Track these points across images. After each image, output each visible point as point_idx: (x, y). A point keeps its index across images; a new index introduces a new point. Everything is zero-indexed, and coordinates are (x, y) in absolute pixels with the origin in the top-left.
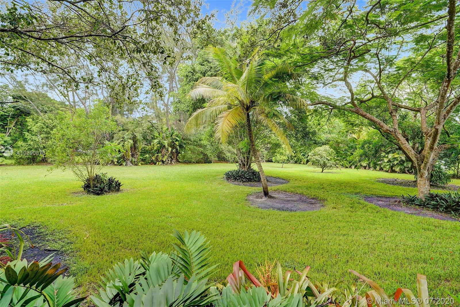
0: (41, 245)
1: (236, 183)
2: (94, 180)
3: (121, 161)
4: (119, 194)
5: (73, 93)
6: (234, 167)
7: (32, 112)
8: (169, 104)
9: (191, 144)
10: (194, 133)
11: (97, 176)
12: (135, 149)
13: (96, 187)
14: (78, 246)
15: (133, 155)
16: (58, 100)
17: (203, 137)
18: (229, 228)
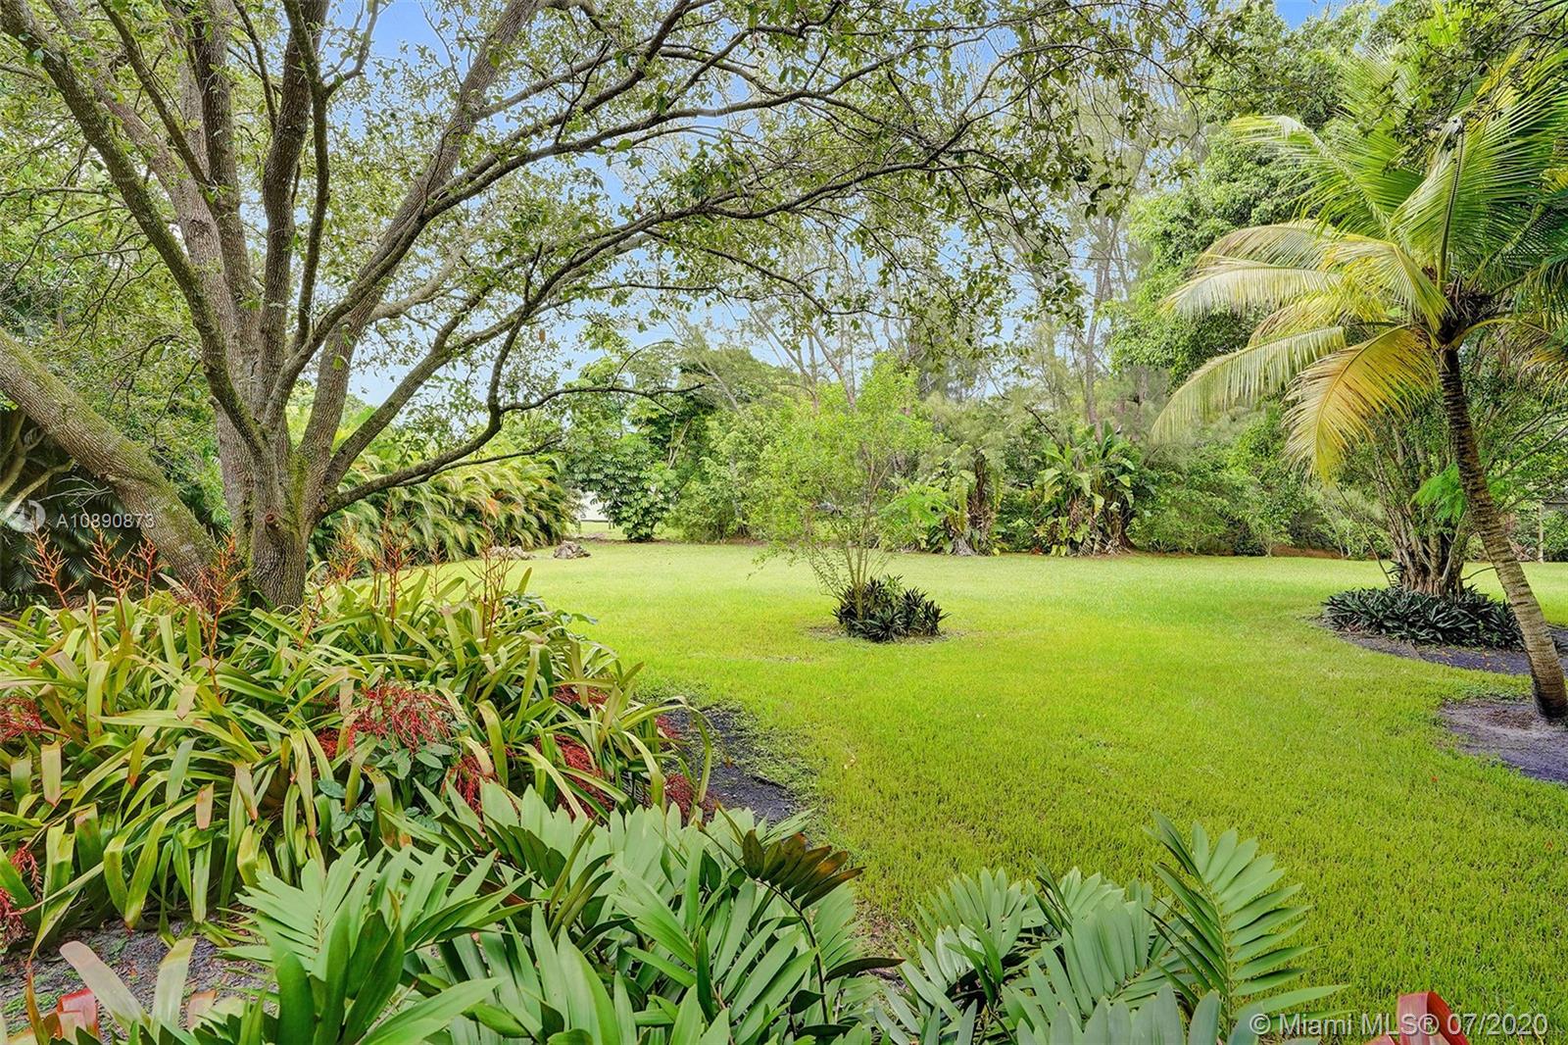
0: (743, 761)
1: (1382, 641)
2: (864, 596)
3: (938, 541)
4: (935, 646)
5: (811, 342)
6: (1373, 577)
7: (719, 403)
8: (1096, 342)
9: (1179, 482)
10: (1193, 440)
11: (873, 584)
12: (981, 500)
13: (872, 617)
14: (830, 783)
15: (974, 522)
16: (775, 363)
17: (1230, 456)
18: (1349, 828)
